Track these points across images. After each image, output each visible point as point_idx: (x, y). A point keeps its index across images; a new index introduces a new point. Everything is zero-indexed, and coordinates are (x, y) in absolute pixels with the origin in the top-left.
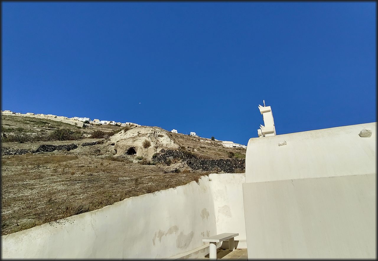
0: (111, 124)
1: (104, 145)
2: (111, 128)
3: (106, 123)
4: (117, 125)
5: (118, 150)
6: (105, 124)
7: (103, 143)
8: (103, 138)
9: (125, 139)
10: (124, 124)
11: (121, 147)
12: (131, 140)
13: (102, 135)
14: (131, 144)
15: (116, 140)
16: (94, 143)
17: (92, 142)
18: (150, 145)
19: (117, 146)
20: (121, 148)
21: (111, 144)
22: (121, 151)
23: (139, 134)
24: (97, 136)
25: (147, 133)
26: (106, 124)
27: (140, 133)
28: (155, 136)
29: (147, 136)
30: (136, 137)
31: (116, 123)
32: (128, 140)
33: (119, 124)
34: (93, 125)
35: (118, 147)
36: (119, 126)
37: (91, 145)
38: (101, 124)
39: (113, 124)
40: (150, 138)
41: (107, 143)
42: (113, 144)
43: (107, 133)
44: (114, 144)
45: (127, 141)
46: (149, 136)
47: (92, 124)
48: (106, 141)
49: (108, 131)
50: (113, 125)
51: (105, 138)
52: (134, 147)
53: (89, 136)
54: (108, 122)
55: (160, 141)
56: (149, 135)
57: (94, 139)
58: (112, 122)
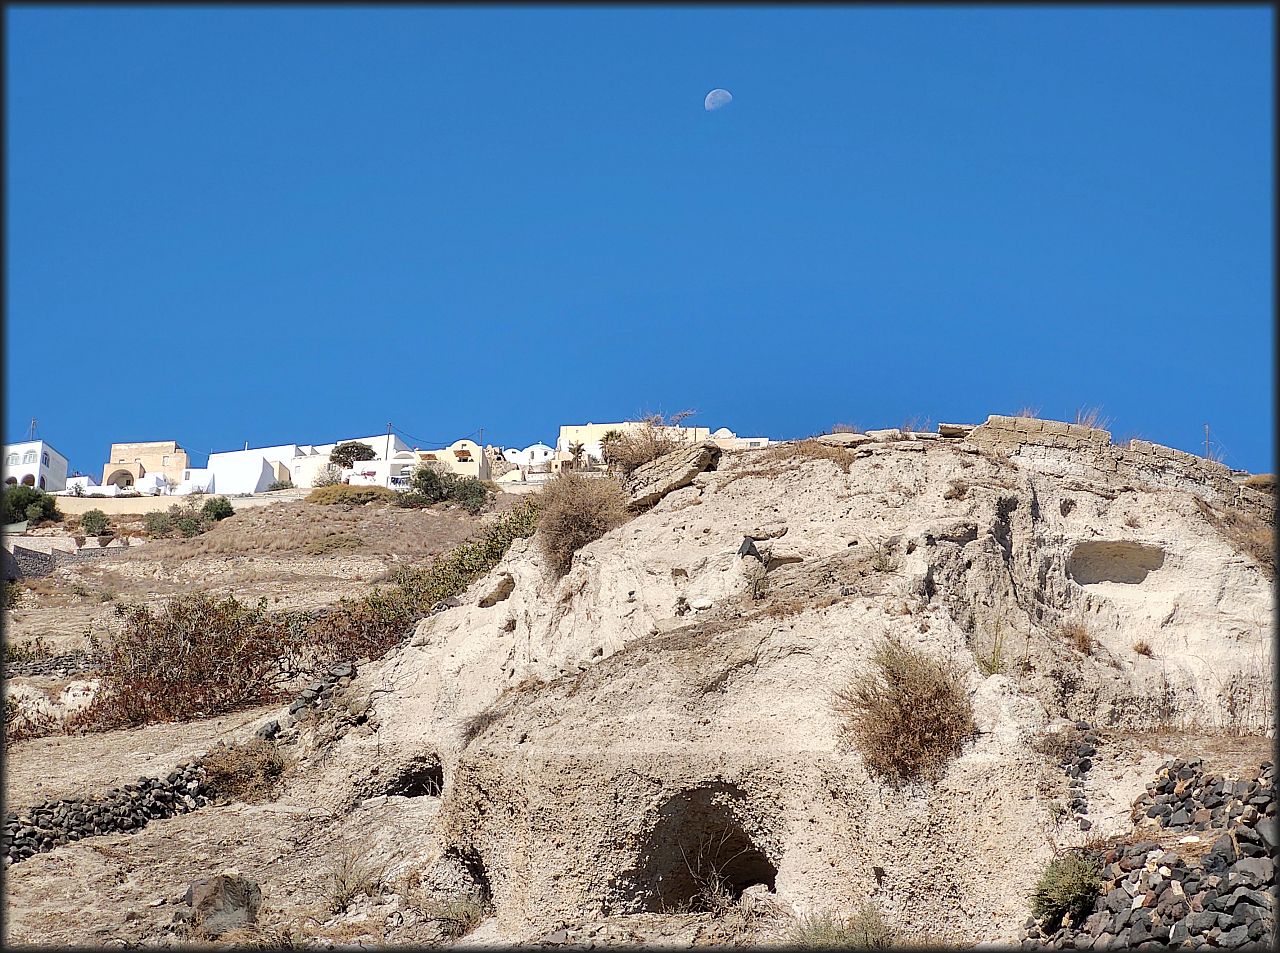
0: (356, 476)
1: (294, 799)
2: (357, 545)
3: (284, 485)
4: (433, 488)
5: (503, 852)
6: (264, 502)
7: (274, 771)
8: (264, 698)
9: (575, 680)
10: (539, 449)
11: (537, 799)
12: (669, 677)
13: (246, 660)
14: (675, 747)
15: (446, 701)
16: (147, 785)
17: (131, 776)
18: (962, 718)
19: (483, 794)
20: (543, 823)
21: (390, 771)
22: (550, 859)
23: (772, 563)
24: (176, 686)
25: (891, 546)
26: (285, 496)
27: (779, 547)
28: (1026, 573)
29: (892, 583)
30: (728, 617)
31: (415, 460)
32: (619, 684)
33: (469, 471)
34: (106, 535)
35: (497, 816)
36: (474, 495)
37: (116, 825)
38: (221, 510)
39: (382, 480)
40: (939, 620)
41: (334, 774)
42: (420, 780)
43: (306, 617)
44: (436, 773)
45: (612, 704)
46: (929, 588)
47: (98, 525)
48: (307, 738)
49: (324, 599)
50: (373, 496)
51: (288, 696)
52: (720, 785)
53: (78, 696)
54: (308, 467)
55: (1119, 643)
56: (916, 566)
57: (152, 729)
58: (367, 454)
